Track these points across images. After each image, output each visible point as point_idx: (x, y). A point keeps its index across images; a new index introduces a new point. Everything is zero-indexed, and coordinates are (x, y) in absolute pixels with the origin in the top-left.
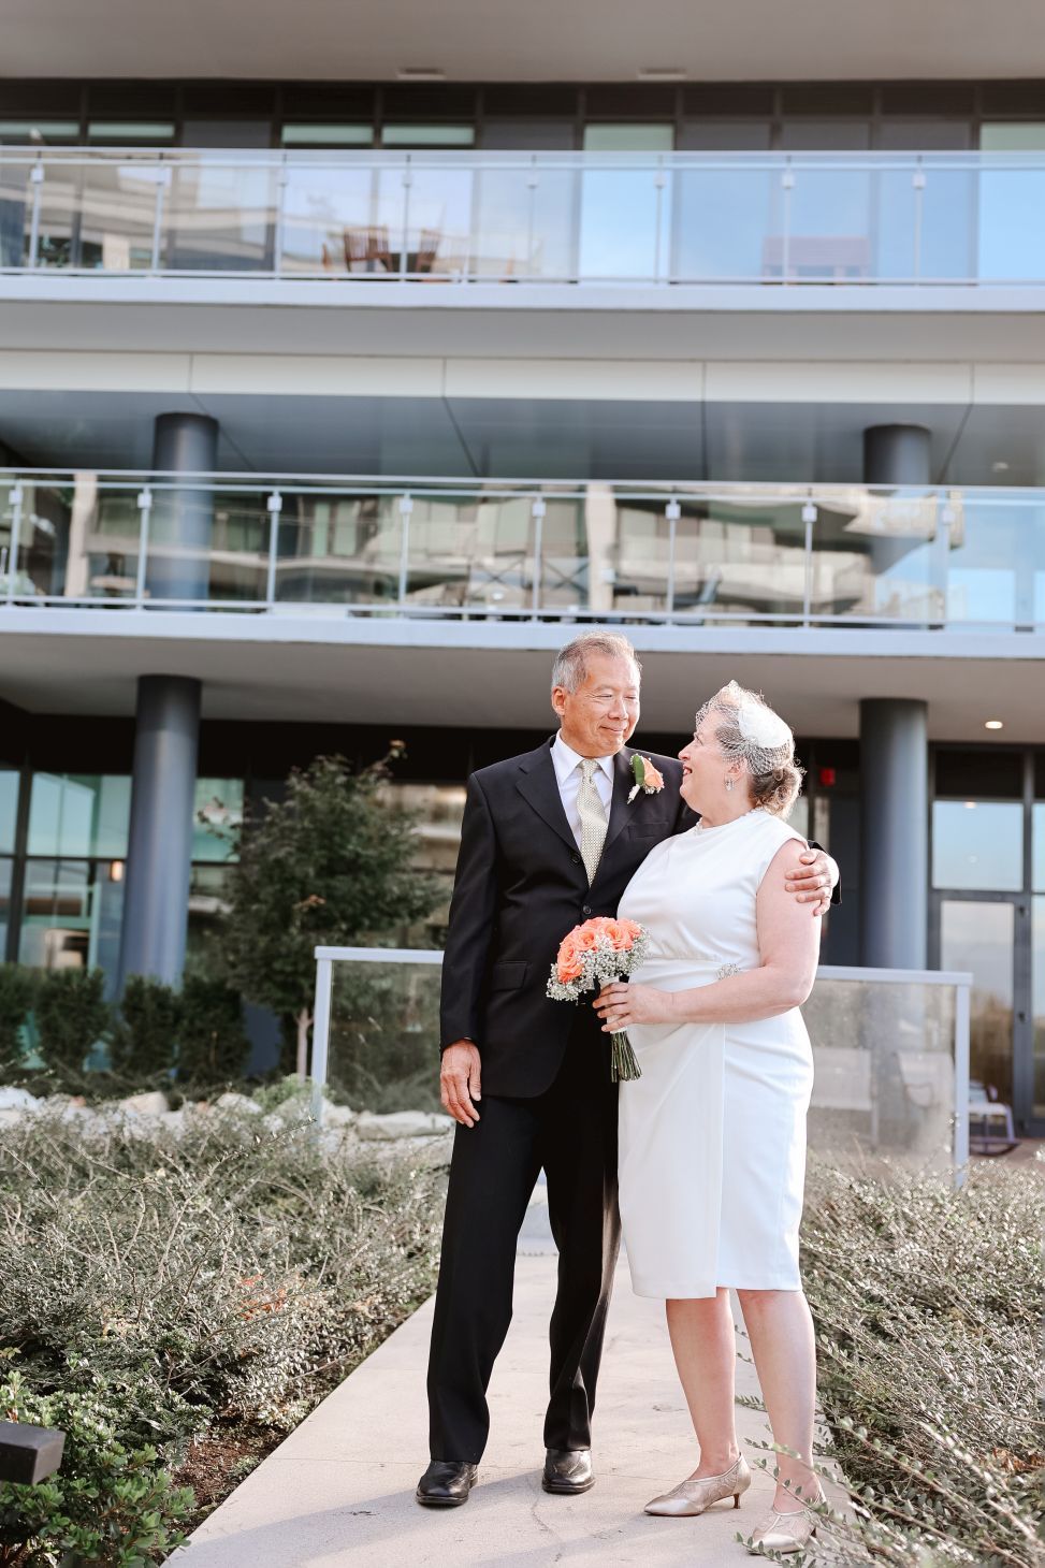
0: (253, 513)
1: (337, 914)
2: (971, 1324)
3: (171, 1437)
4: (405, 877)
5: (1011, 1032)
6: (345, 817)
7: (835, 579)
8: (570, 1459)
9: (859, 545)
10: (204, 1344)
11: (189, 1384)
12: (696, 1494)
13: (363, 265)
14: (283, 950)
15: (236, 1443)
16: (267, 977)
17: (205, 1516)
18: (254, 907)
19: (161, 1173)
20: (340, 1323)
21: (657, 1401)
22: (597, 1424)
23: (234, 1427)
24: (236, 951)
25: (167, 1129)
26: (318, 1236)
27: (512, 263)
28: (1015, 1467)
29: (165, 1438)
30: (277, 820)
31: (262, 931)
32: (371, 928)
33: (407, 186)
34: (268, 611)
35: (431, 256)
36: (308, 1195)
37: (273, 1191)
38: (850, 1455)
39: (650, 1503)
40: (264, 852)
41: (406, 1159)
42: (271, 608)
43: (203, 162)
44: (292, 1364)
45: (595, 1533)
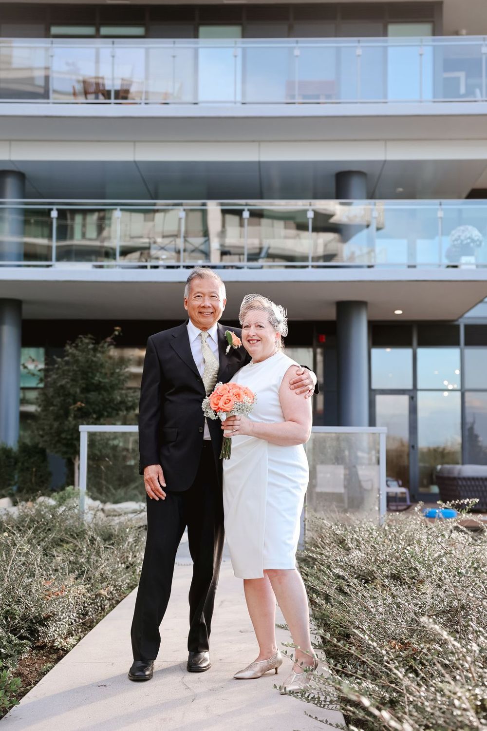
0: (45, 219)
1: (91, 411)
2: (385, 587)
3: (11, 656)
4: (123, 392)
5: (408, 455)
6: (93, 364)
7: (326, 245)
8: (200, 656)
9: (336, 229)
10: (27, 612)
11: (20, 631)
12: (257, 668)
13: (93, 96)
14: (66, 428)
15: (44, 657)
16: (58, 441)
17: (28, 691)
18: (51, 408)
19: (6, 534)
20: (93, 600)
21: (242, 628)
22: (212, 640)
23: (43, 650)
24: (43, 430)
25: (10, 514)
26: (82, 560)
27: (166, 94)
28: (399, 648)
29: (7, 656)
30: (61, 367)
31: (55, 420)
32: (108, 416)
33: (113, 57)
34: (53, 267)
35: (127, 92)
36: (78, 542)
37: (62, 541)
38: (328, 647)
39: (237, 674)
40: (55, 382)
41: (125, 523)
42: (54, 265)
43: (14, 45)
44: (70, 620)
45: (211, 688)
